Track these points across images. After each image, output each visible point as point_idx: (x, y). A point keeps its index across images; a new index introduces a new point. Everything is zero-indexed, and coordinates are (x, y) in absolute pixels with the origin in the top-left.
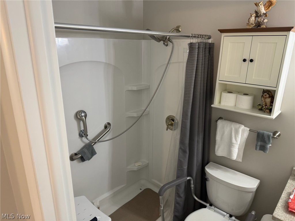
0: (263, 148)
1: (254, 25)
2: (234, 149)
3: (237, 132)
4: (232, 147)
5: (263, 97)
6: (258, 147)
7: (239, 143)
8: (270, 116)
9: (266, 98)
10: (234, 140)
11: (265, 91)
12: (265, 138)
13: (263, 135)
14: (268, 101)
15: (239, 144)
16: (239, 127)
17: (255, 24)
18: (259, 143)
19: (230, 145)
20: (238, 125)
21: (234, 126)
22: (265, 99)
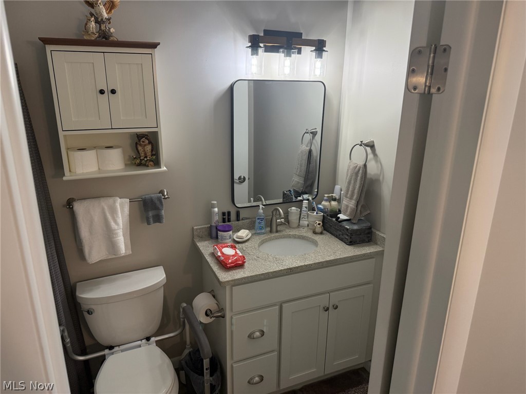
0: (158, 219)
1: (96, 36)
2: (119, 238)
3: (113, 211)
4: (115, 236)
5: (140, 145)
6: (151, 220)
7: (121, 225)
8: (161, 168)
9: (145, 145)
10: (114, 224)
11: (139, 137)
12: (155, 204)
13: (152, 200)
14: (148, 149)
15: (122, 227)
16: (115, 202)
17: (97, 34)
18: (151, 214)
19: (109, 235)
20: (111, 200)
21: (105, 203)
22: (144, 147)
